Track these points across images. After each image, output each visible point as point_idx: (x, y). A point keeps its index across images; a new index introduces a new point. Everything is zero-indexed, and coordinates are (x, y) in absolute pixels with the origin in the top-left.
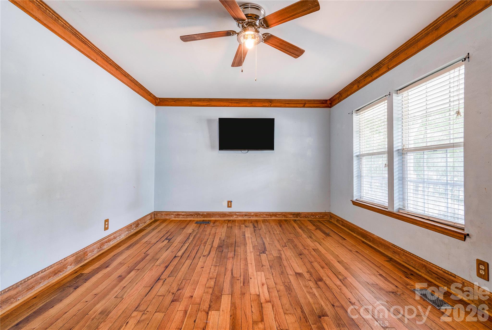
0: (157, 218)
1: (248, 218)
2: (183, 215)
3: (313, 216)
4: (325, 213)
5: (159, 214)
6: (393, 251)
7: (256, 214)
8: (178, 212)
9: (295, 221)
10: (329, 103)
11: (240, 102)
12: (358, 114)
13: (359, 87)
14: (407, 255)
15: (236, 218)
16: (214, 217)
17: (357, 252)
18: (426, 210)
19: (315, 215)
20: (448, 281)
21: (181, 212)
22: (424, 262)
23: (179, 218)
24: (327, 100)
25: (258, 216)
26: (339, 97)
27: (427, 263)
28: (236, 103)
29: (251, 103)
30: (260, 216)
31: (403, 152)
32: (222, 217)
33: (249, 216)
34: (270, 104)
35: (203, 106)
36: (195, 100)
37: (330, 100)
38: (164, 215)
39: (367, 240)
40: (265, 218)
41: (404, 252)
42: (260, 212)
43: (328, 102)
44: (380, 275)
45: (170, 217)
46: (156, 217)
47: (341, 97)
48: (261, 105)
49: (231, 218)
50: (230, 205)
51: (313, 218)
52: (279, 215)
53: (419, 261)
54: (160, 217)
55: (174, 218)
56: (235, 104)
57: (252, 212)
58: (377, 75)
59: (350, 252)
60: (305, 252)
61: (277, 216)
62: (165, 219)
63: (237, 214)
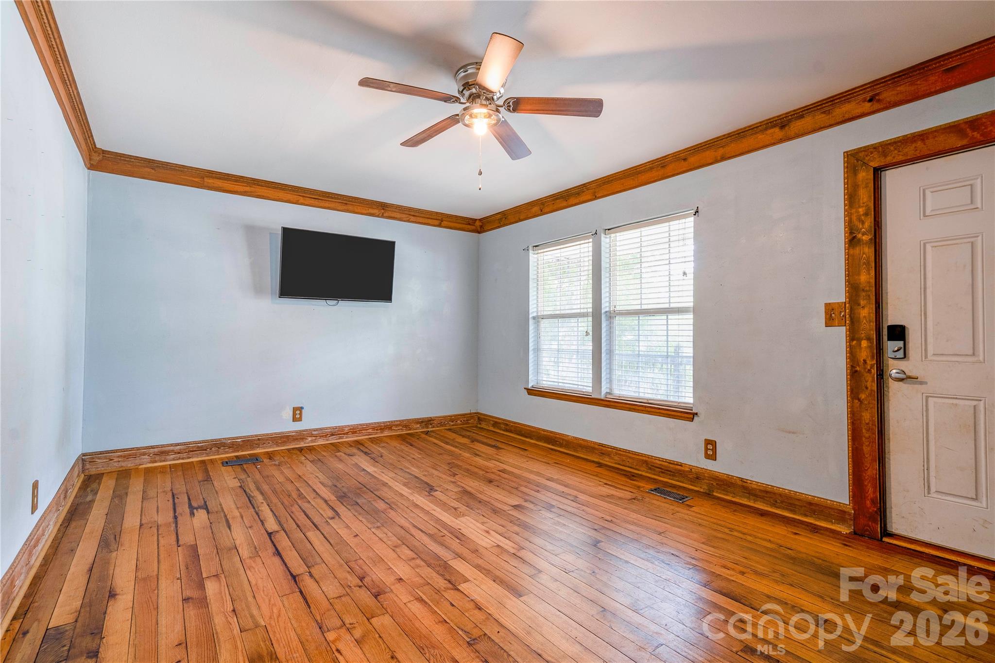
0: (93, 471)
1: (336, 439)
2: (179, 453)
3: (452, 422)
4: (470, 414)
5: (99, 459)
6: (601, 453)
7: (354, 430)
8: (163, 446)
9: (427, 433)
10: (480, 225)
11: (323, 198)
12: (536, 252)
13: (543, 211)
14: (622, 453)
15: (312, 442)
16: (261, 446)
17: (555, 463)
18: (641, 390)
19: (456, 419)
20: (674, 473)
21: (172, 445)
22: (644, 457)
23: (164, 461)
24: (476, 220)
25: (358, 432)
26: (501, 219)
27: (649, 458)
28: (313, 199)
29: (346, 204)
30: (361, 432)
31: (611, 316)
32: (281, 443)
33: (339, 434)
34: (383, 211)
35: (235, 192)
36: (214, 175)
37: (480, 220)
38: (116, 460)
39: (555, 446)
40: (370, 435)
41: (617, 450)
42: (361, 425)
43: (478, 224)
44: (606, 484)
45: (137, 461)
46: (88, 469)
47: (504, 219)
48: (365, 212)
49: (302, 445)
50: (298, 416)
51: (453, 426)
52: (397, 425)
53: (638, 457)
54: (103, 467)
55: (150, 463)
56: (312, 201)
57: (346, 426)
58: (577, 201)
59: (548, 465)
60: (492, 476)
61: (394, 428)
62: (121, 469)
63: (315, 433)
